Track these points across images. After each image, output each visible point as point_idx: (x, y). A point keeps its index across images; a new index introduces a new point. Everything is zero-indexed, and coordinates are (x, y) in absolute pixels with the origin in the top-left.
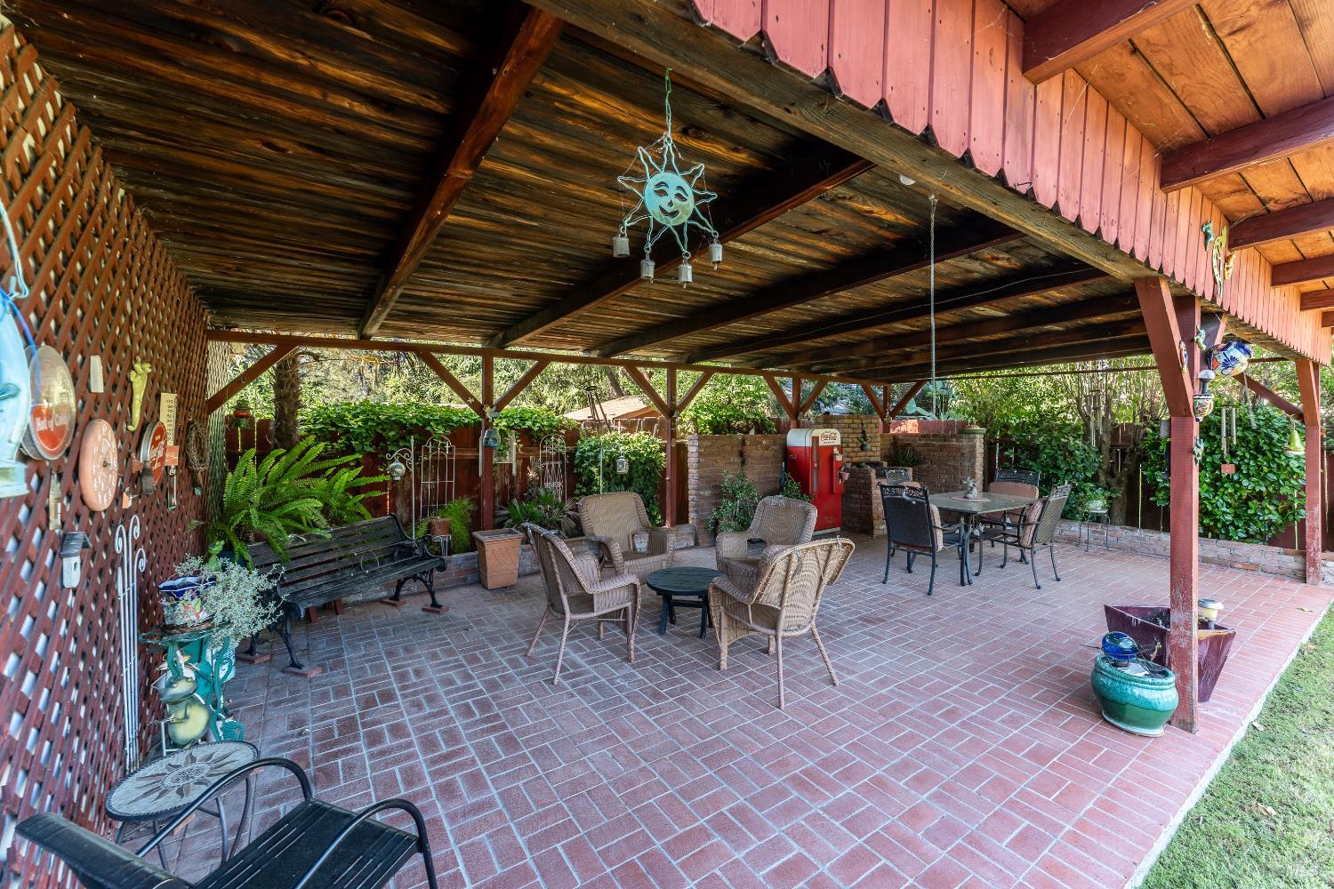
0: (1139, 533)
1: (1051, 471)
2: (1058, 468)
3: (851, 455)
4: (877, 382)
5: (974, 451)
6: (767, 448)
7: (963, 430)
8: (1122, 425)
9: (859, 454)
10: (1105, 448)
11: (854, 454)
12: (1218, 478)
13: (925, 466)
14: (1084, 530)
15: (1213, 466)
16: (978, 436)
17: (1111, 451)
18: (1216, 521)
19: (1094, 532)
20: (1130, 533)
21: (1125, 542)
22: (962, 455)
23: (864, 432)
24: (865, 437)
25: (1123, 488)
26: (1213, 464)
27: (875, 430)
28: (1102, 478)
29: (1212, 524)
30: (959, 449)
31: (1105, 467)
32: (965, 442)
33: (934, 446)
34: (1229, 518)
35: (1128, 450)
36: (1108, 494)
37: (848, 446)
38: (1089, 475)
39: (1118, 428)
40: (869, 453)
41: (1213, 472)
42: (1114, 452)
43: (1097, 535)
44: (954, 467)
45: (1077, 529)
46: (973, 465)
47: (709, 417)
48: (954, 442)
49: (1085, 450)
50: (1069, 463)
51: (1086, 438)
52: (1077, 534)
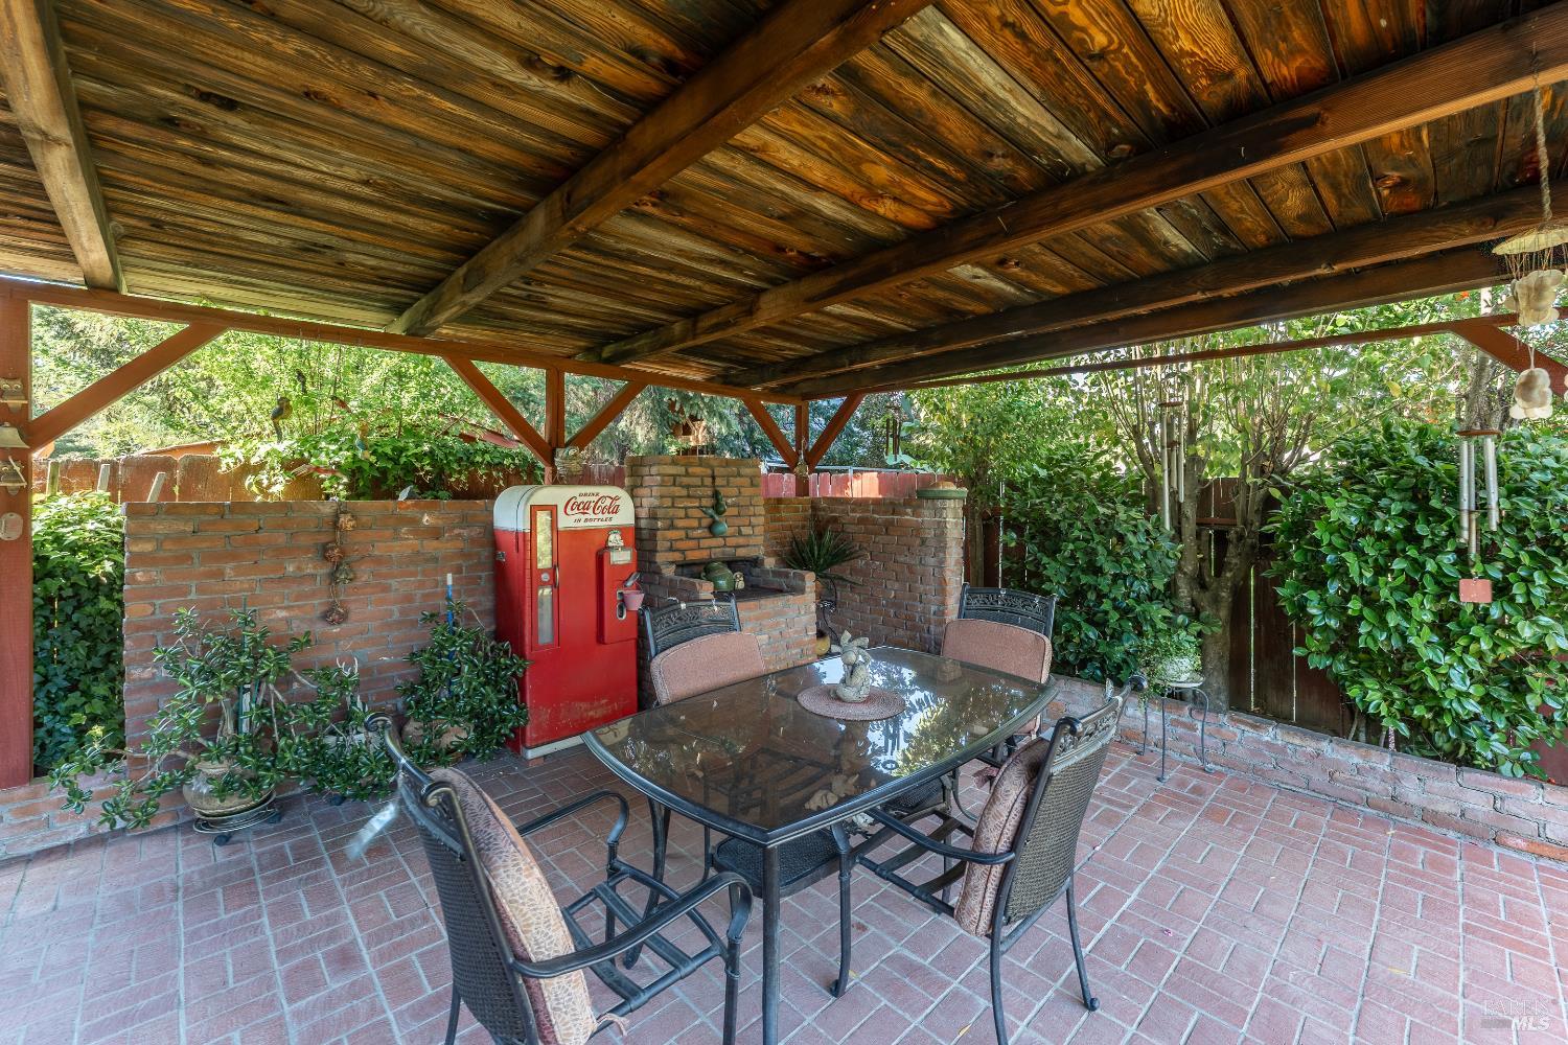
0: (1271, 734)
1: (1084, 579)
2: (1098, 571)
3: (679, 545)
4: (782, 394)
5: (943, 534)
6: (435, 533)
7: (924, 493)
8: (1217, 481)
9: (705, 543)
10: (1189, 528)
11: (692, 544)
12: (1455, 612)
13: (861, 563)
14: (1155, 718)
15: (1438, 583)
16: (950, 504)
17: (1198, 535)
18: (1439, 712)
19: (1176, 723)
20: (1251, 733)
21: (1240, 752)
22: (923, 541)
23: (716, 495)
24: (717, 507)
25: (1224, 613)
26: (1439, 577)
27: (747, 491)
28: (1184, 591)
29: (1429, 716)
30: (917, 530)
31: (1189, 568)
32: (927, 517)
33: (874, 522)
34: (1472, 706)
35: (1232, 535)
36: (1196, 627)
37: (672, 527)
38: (1159, 585)
39: (1210, 487)
40: (732, 541)
41: (1438, 598)
42: (1204, 538)
43: (1180, 730)
44: (910, 567)
45: (1139, 714)
46: (941, 564)
47: (343, 457)
48: (909, 517)
49: (1147, 532)
50: (1117, 561)
51: (1152, 507)
52: (1140, 725)
